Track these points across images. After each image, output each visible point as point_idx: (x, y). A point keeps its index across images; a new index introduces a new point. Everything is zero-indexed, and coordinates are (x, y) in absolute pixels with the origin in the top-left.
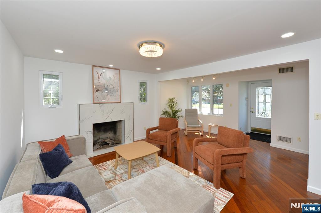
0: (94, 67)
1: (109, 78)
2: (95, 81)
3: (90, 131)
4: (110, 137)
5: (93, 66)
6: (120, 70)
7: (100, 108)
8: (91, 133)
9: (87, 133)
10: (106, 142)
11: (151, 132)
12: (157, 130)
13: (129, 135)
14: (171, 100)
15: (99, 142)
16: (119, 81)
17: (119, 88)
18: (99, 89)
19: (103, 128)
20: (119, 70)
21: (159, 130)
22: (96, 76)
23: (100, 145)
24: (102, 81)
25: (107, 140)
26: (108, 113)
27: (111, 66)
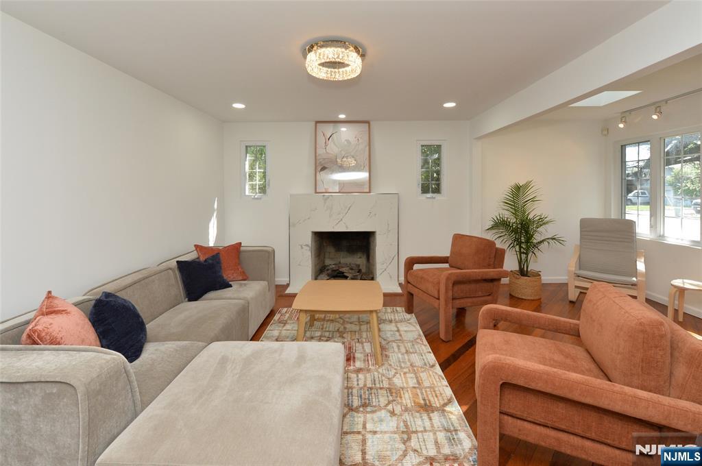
0: (318, 124)
1: (346, 143)
2: (320, 151)
3: (307, 245)
4: (350, 264)
5: (317, 122)
6: (371, 123)
7: (325, 203)
8: (308, 248)
9: (302, 248)
10: (343, 273)
11: (416, 267)
12: (446, 265)
13: (387, 267)
14: (518, 190)
15: (327, 270)
16: (367, 148)
17: (367, 162)
18: (326, 166)
19: (345, 243)
20: (368, 122)
21: (451, 266)
22: (321, 140)
23: (328, 275)
24: (333, 149)
25: (344, 269)
26: (339, 214)
27: (342, 116)
